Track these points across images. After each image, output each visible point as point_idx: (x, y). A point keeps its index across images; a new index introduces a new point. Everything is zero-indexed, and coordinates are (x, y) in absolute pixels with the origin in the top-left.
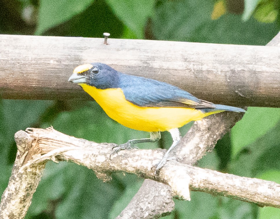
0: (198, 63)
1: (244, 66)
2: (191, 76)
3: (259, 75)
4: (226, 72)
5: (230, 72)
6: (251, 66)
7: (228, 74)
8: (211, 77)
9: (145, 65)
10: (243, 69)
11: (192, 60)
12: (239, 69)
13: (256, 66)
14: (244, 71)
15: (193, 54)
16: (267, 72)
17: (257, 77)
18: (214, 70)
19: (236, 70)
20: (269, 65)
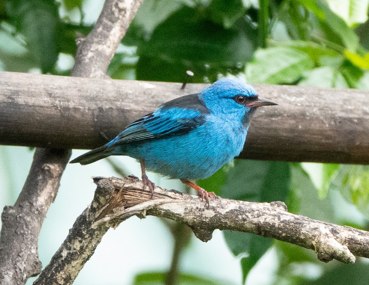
0: (64, 99)
1: (112, 104)
2: (57, 114)
3: (127, 115)
4: (94, 110)
5: (98, 110)
6: (118, 104)
7: (96, 113)
8: (78, 116)
9: (10, 101)
10: (111, 106)
11: (57, 95)
12: (107, 107)
13: (124, 103)
14: (112, 108)
15: (56, 89)
16: (136, 111)
17: (125, 117)
18: (81, 108)
19: (104, 108)
20: (136, 103)
